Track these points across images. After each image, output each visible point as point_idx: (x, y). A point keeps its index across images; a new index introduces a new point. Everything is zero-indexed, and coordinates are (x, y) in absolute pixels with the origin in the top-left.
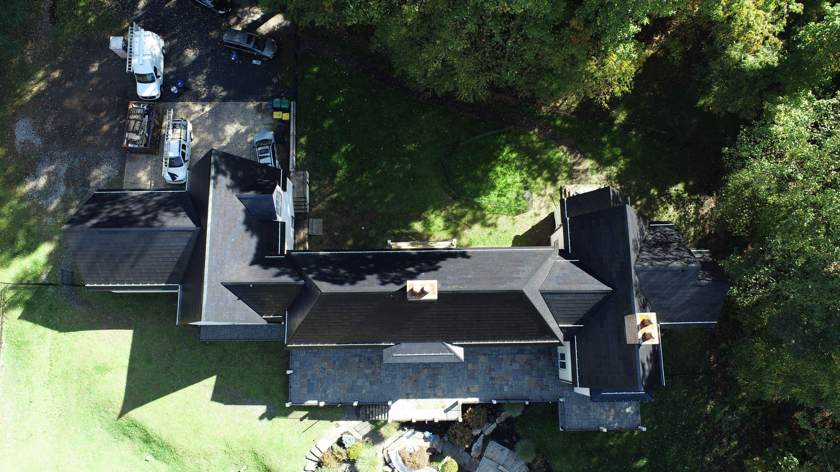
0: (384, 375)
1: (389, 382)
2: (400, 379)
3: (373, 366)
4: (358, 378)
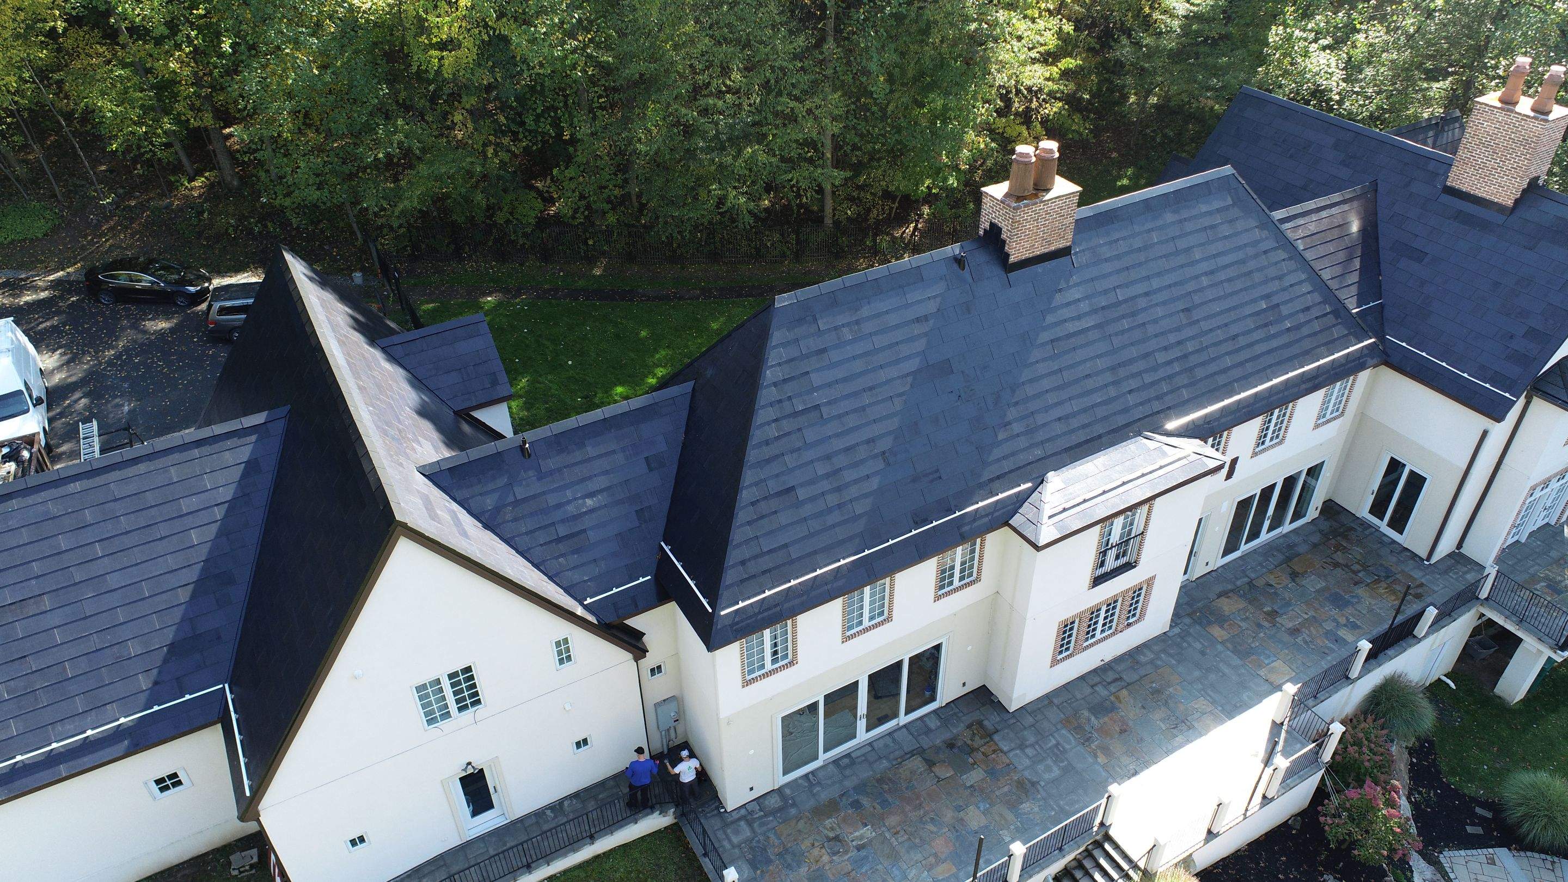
0: (1027, 762)
1: (1056, 772)
2: (1080, 748)
3: (979, 756)
4: (959, 809)
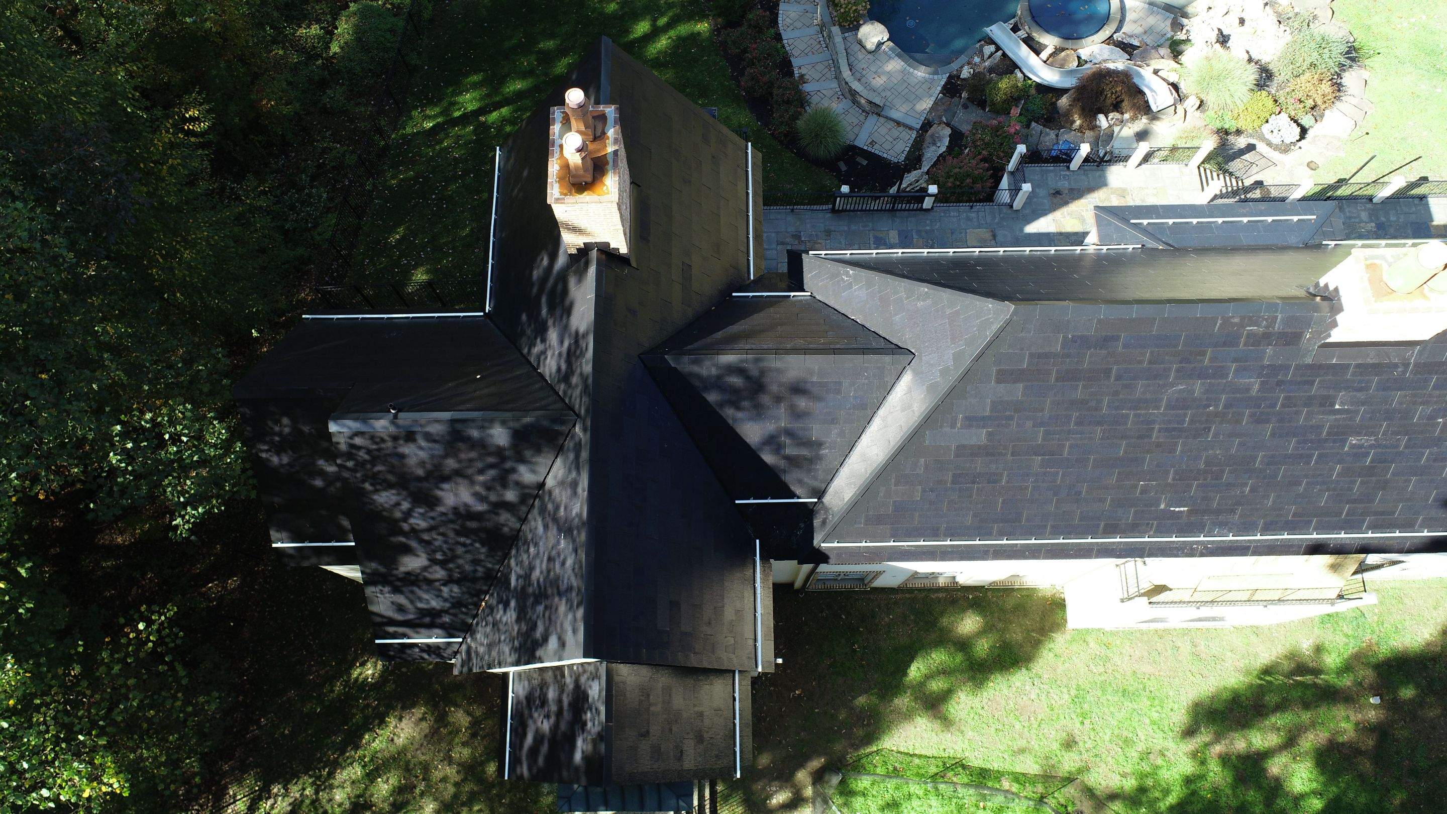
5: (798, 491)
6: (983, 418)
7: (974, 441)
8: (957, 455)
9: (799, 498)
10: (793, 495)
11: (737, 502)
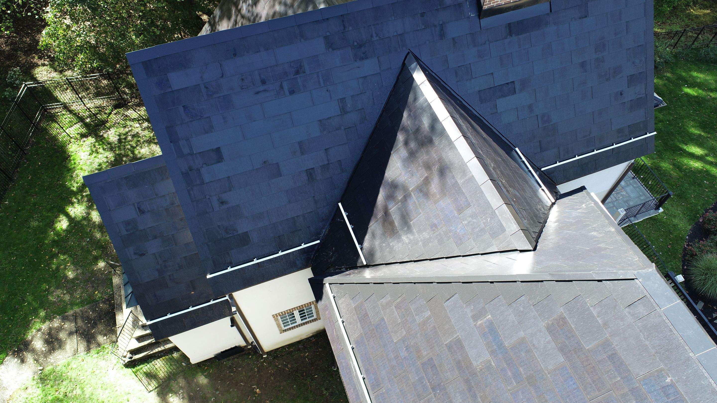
5: (366, 244)
6: (501, 346)
7: (471, 353)
8: (449, 347)
9: (361, 249)
10: (361, 242)
11: (340, 204)
